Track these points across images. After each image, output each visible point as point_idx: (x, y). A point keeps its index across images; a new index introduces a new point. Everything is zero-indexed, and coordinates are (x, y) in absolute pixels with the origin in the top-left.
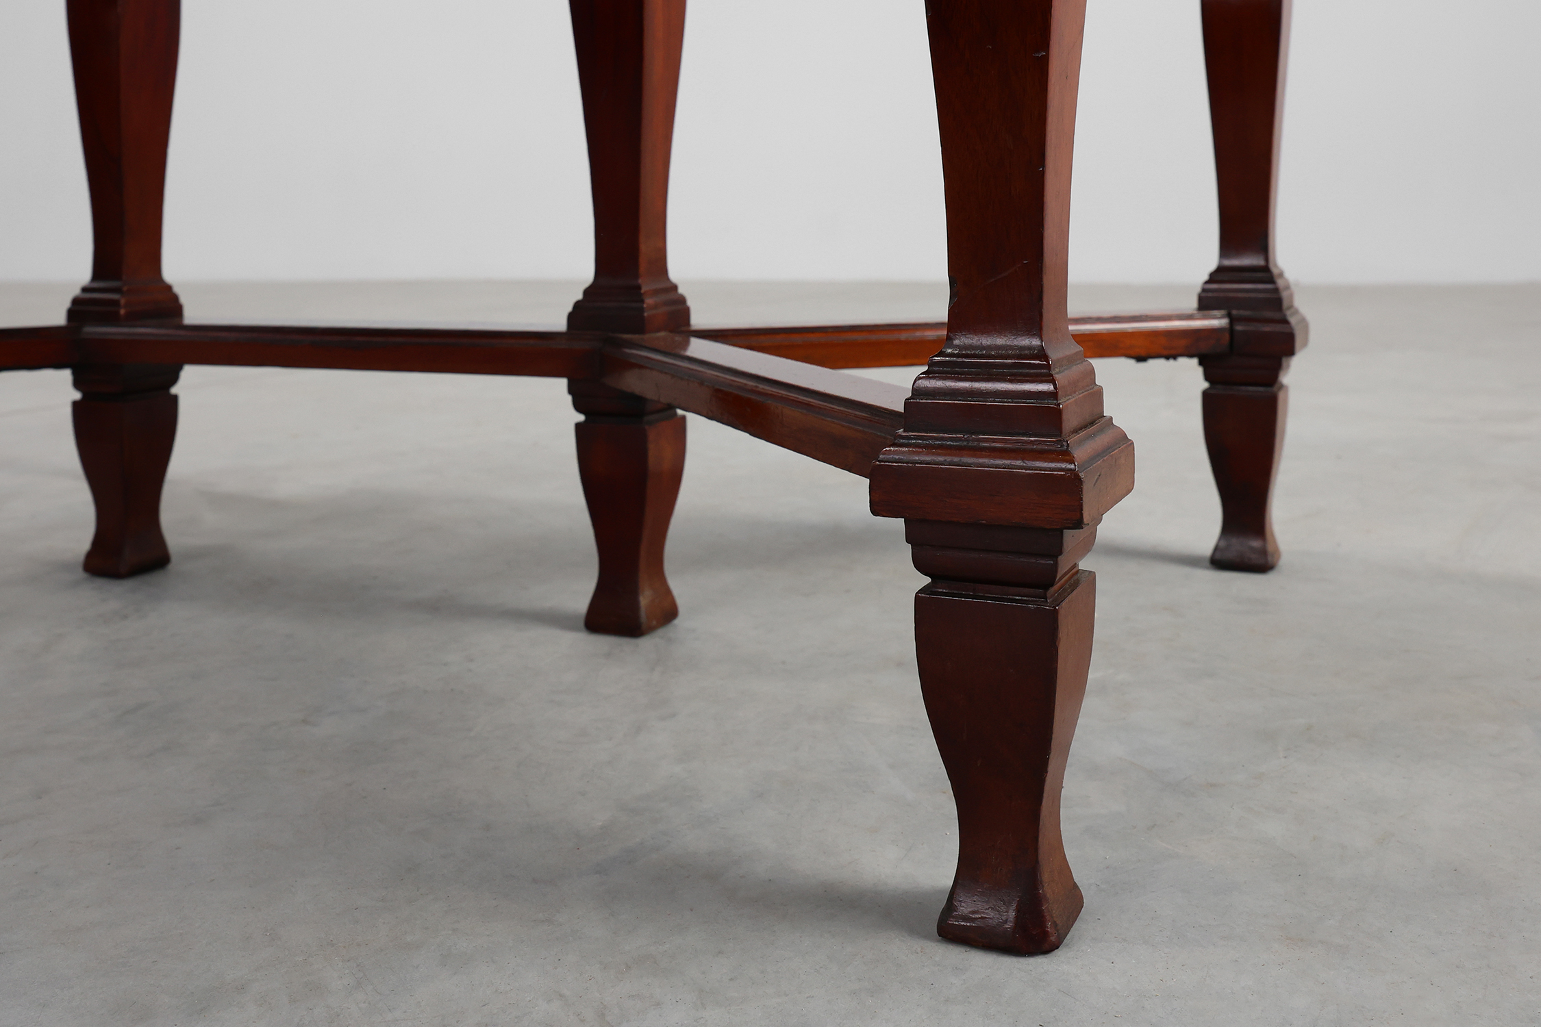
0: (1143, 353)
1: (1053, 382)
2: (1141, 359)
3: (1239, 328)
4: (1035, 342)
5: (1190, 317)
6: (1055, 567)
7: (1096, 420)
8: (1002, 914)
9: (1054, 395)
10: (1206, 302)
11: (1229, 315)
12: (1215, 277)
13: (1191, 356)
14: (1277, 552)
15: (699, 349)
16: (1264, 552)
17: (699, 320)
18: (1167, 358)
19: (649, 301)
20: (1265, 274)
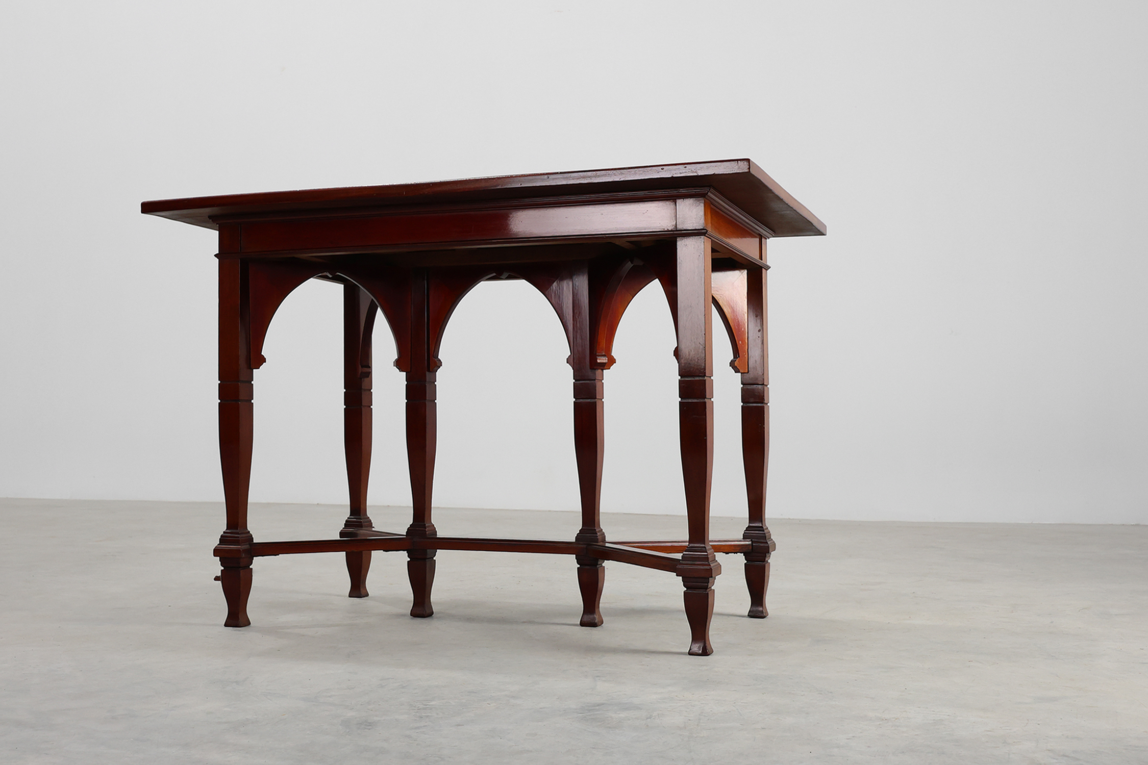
0: (727, 551)
1: (707, 552)
2: (727, 553)
3: (754, 544)
4: (704, 545)
5: (740, 541)
6: (708, 586)
7: (714, 560)
8: (697, 648)
9: (707, 555)
10: (745, 537)
11: (751, 541)
12: (748, 529)
13: (741, 553)
14: (767, 612)
15: (607, 545)
16: (762, 612)
17: (607, 540)
18: (734, 553)
19: (598, 534)
20: (761, 529)
